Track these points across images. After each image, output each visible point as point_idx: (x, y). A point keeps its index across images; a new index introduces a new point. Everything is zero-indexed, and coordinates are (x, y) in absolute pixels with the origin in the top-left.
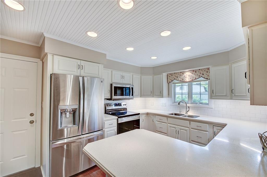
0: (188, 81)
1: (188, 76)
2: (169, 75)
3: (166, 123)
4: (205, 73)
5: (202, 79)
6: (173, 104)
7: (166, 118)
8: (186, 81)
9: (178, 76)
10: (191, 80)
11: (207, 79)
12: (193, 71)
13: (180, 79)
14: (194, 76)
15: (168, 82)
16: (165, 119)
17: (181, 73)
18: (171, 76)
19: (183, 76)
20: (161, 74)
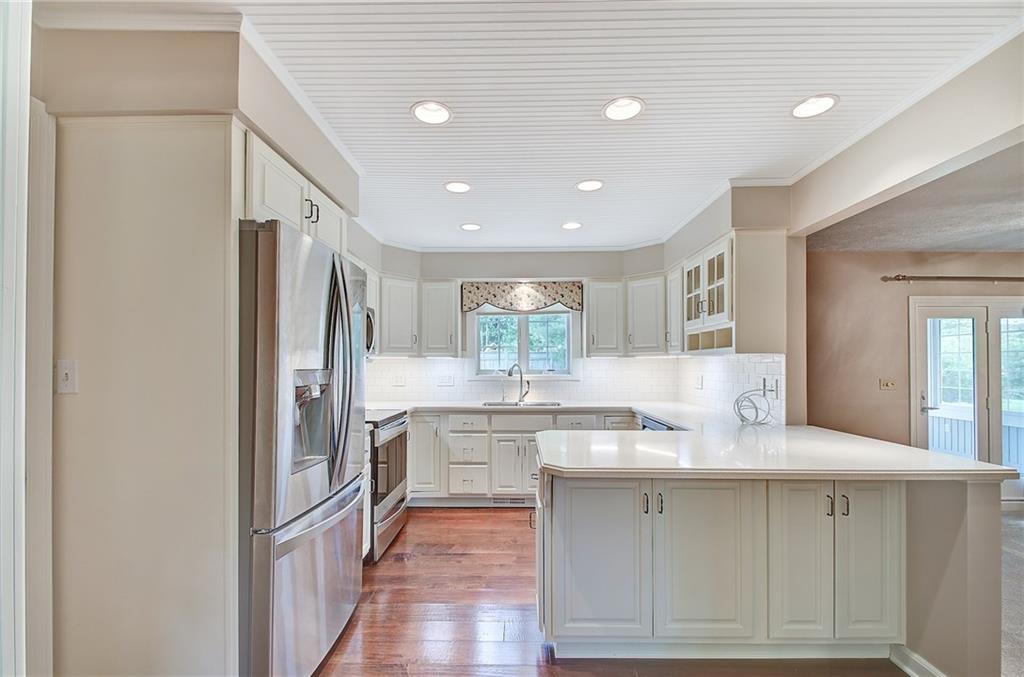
0: (525, 309)
1: (525, 295)
2: (468, 287)
3: (485, 432)
4: (566, 292)
5: (559, 307)
6: (477, 378)
7: (485, 418)
8: (520, 308)
9: (498, 292)
10: (533, 307)
11: (572, 308)
12: (540, 284)
13: (502, 303)
14: (542, 298)
15: (465, 309)
16: (481, 422)
17: (506, 284)
18: (477, 291)
19: (513, 294)
20: (452, 281)
